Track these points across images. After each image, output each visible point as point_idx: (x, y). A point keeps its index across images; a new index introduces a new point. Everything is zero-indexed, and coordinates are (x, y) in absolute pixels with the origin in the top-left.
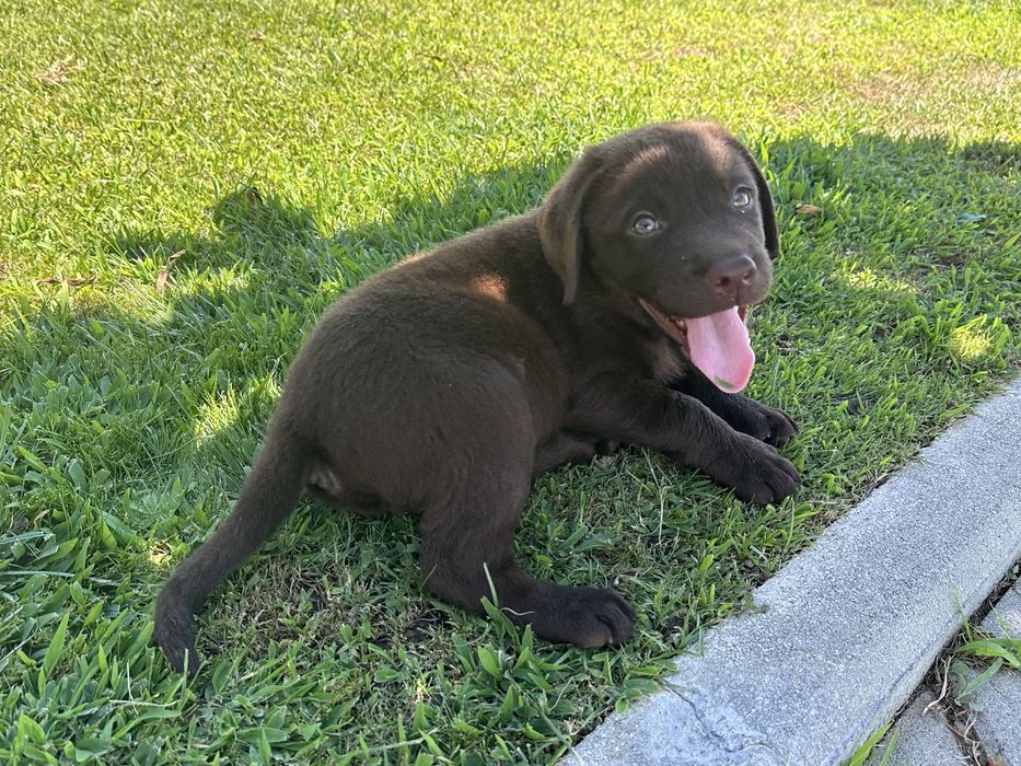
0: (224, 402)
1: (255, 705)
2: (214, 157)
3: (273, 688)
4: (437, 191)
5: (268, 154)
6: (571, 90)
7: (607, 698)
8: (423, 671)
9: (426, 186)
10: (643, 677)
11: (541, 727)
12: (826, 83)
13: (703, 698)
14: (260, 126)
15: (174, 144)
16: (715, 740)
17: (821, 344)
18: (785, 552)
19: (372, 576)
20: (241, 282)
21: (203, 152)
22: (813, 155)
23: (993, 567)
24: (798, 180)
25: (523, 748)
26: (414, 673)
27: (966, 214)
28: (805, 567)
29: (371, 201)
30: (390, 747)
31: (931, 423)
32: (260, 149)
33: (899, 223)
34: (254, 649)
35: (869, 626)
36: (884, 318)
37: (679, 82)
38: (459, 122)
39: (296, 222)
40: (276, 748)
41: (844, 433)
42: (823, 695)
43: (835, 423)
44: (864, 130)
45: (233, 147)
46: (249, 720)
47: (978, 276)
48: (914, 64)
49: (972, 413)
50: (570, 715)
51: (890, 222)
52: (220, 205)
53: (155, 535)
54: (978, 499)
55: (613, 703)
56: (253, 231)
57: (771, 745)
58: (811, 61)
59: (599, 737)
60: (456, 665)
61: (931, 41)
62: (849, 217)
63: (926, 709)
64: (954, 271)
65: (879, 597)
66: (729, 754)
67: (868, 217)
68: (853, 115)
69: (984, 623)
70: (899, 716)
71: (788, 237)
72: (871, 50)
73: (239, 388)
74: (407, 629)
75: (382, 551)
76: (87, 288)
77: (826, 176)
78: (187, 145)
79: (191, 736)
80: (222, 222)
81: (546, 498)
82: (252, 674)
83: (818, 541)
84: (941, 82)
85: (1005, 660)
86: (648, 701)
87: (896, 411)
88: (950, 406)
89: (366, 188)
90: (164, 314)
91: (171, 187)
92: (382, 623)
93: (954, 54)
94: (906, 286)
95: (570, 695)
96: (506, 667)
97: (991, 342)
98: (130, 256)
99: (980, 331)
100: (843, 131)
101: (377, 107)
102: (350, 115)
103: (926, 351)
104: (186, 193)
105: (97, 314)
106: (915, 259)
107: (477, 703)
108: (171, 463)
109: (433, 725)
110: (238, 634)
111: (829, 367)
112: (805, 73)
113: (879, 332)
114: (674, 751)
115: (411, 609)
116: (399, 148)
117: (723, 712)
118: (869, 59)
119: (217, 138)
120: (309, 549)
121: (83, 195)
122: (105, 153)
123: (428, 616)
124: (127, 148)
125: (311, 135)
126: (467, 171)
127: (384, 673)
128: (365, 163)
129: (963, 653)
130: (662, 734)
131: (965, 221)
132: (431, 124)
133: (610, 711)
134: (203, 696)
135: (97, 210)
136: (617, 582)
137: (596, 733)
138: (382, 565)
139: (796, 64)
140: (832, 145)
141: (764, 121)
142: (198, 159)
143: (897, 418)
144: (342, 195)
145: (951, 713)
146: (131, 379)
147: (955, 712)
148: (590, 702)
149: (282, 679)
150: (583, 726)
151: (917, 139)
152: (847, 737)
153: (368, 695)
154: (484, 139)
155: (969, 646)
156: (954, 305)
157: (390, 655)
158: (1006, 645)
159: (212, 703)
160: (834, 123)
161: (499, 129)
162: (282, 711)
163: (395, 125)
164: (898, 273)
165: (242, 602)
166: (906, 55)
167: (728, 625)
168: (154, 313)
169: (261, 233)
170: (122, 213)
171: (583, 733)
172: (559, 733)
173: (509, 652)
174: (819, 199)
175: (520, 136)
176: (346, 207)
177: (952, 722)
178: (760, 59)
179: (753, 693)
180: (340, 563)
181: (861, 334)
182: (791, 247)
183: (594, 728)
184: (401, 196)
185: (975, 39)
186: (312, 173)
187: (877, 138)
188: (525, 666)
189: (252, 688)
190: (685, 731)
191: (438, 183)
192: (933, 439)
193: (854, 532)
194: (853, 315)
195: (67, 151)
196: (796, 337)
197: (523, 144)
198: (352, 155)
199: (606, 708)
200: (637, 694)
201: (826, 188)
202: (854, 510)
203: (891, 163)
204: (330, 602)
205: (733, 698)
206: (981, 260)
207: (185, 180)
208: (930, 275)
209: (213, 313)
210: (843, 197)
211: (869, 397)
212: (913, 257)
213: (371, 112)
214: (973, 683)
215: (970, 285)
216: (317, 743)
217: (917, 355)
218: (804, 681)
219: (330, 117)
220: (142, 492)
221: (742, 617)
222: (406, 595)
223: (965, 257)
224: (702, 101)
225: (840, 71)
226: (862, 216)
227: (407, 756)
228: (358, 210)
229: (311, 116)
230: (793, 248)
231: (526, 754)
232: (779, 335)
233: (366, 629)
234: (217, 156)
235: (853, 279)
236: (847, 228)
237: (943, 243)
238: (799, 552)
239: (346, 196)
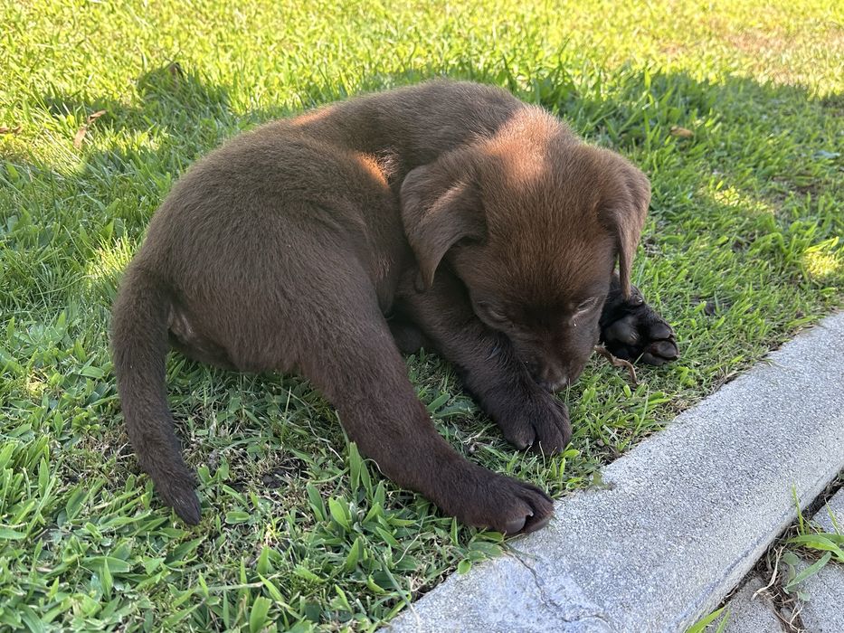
0: (118, 248)
1: (104, 534)
2: (147, 37)
3: (124, 520)
4: (346, 85)
5: (196, 38)
6: (477, 12)
7: (451, 558)
8: (275, 516)
9: (336, 79)
10: (488, 541)
11: (383, 581)
12: (705, 32)
13: (544, 567)
14: (194, 14)
15: (112, 22)
16: (553, 609)
17: (685, 250)
18: (635, 433)
19: (238, 422)
20: (154, 145)
21: (137, 31)
22: (690, 87)
23: (829, 465)
24: (675, 106)
25: (363, 599)
26: (265, 517)
27: (822, 151)
28: (653, 450)
29: (284, 87)
30: (231, 587)
31: (780, 330)
32: (189, 34)
33: (762, 152)
34: (112, 481)
35: (711, 511)
36: (743, 233)
37: (575, 16)
38: (373, 28)
39: (212, 98)
40: (119, 578)
41: (699, 331)
42: (661, 574)
43: (693, 321)
44: (735, 74)
45: (166, 30)
46: (95, 548)
47: (830, 205)
48: (782, 25)
49: (819, 325)
50: (413, 572)
51: (754, 151)
52: (145, 77)
53: (33, 364)
54: (820, 402)
55: (456, 563)
56: (171, 102)
57: (607, 618)
58: (693, 13)
59: (439, 595)
60: (307, 513)
61: (798, 8)
62: (718, 142)
63: (755, 595)
64: (809, 199)
65: (722, 485)
66: (565, 624)
67: (735, 144)
68: (727, 60)
69: (815, 517)
70: (729, 599)
71: (663, 152)
72: (746, 9)
73: (135, 237)
74: (264, 475)
75: (251, 399)
76: (10, 136)
77: (700, 106)
78: (123, 24)
79: (35, 560)
80: (144, 91)
81: (414, 366)
82: (106, 504)
83: (667, 427)
84: (804, 42)
85: (833, 554)
86: (491, 564)
87: (749, 316)
88: (799, 316)
89: (282, 76)
90: (78, 166)
91: (104, 57)
92: (241, 467)
93: (818, 20)
94: (765, 207)
95: (415, 551)
96: (356, 519)
97: (840, 263)
98: (54, 112)
99: (829, 252)
100: (717, 72)
101: (302, 8)
102: (276, 13)
103: (780, 265)
104: (116, 64)
105: (14, 160)
106: (774, 185)
107: (323, 551)
108: (61, 299)
109: (277, 569)
110: (99, 465)
111: (691, 271)
112: (687, 21)
113: (738, 245)
114: (512, 616)
115: (270, 456)
116: (316, 44)
117: (562, 582)
118: (743, 17)
119: (152, 21)
120: (180, 391)
121: (21, 57)
122: (49, 24)
123: (287, 464)
124: (69, 22)
125: (238, 26)
126: (375, 69)
127: (236, 515)
128: (283, 53)
129: (794, 544)
130: (501, 598)
131: (820, 157)
132: (348, 28)
133: (453, 571)
134: (55, 522)
135: (32, 71)
136: (472, 449)
137: (436, 591)
138: (247, 412)
139: (679, 13)
140: (707, 81)
141: (648, 56)
142: (132, 37)
143: (750, 322)
144: (257, 78)
145: (779, 600)
146: (36, 220)
147: (782, 600)
148: (433, 561)
149: (134, 512)
150: (424, 583)
151: (782, 85)
152: (680, 616)
153: (218, 535)
154: (395, 44)
155: (800, 539)
156: (807, 228)
157: (244, 497)
158: (837, 540)
159: (63, 528)
160: (711, 63)
161: (409, 37)
162: (128, 543)
163: (316, 25)
164: (758, 196)
165: (107, 434)
166: (775, 16)
167: (576, 498)
168: (68, 164)
169: (178, 103)
170: (54, 75)
171: (424, 590)
172: (399, 588)
173: (361, 505)
174: (692, 125)
175: (428, 45)
176: (260, 89)
177: (779, 609)
178: (648, 5)
179: (594, 566)
180: (208, 407)
181: (722, 245)
182: (664, 162)
183: (435, 586)
184: (311, 84)
185: (837, 9)
186: (234, 58)
187: (747, 81)
188: (375, 520)
189: (104, 518)
190: (524, 597)
191: (347, 77)
192: (781, 344)
193: (702, 422)
194: (716, 228)
195: (14, 18)
196: (662, 242)
197: (430, 52)
198: (272, 47)
199: (448, 567)
200: (481, 557)
201: (699, 115)
202: (703, 402)
203: (758, 102)
204: (193, 443)
205: (574, 568)
206: (834, 191)
207: (117, 54)
208: (788, 199)
209: (122, 170)
210: (715, 124)
211: (725, 301)
212: (773, 183)
213: (295, 12)
214: (801, 573)
215: (822, 212)
216: (158, 578)
217: (771, 268)
218: (644, 559)
219: (257, 13)
220: (28, 323)
221: (590, 492)
222: (268, 442)
223: (819, 188)
224: (595, 34)
225: (717, 23)
226: (730, 142)
227: (246, 598)
228: (271, 94)
229: (240, 10)
230: (666, 164)
231: (365, 605)
232: (647, 239)
233: (224, 472)
234: (150, 35)
235: (718, 196)
236: (716, 152)
237: (800, 174)
238: (648, 435)
239: (262, 79)
